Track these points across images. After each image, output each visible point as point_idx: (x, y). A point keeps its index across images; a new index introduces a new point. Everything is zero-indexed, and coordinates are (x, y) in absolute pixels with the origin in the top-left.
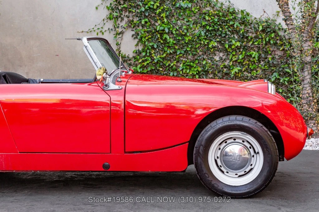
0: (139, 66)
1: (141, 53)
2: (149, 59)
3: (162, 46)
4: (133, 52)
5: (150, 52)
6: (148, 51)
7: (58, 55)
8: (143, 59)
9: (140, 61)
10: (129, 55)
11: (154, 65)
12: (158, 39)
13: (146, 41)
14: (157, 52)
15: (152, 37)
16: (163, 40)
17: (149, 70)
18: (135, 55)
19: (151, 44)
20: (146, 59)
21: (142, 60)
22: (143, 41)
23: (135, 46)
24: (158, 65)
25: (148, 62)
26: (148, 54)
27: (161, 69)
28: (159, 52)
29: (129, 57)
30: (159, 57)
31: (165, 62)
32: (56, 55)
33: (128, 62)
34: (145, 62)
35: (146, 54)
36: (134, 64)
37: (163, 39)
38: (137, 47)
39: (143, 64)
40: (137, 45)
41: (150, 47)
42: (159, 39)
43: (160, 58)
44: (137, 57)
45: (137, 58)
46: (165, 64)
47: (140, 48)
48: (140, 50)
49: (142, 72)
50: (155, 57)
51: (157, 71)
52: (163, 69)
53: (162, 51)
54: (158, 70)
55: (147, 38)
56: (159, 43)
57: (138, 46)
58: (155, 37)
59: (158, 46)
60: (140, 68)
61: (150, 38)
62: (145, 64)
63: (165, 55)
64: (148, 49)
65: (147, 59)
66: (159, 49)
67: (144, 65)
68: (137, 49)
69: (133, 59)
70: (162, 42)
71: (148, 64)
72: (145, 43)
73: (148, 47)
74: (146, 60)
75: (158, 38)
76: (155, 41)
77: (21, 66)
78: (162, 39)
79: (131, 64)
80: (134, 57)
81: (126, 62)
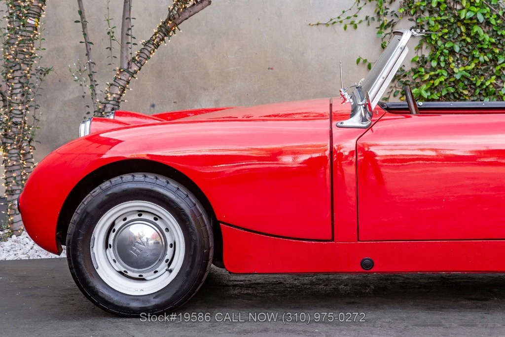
0: (424, 87)
1: (426, 62)
2: (444, 74)
3: (469, 49)
4: (413, 61)
5: (445, 61)
6: (442, 58)
7: (272, 69)
8: (432, 73)
9: (427, 77)
10: (404, 66)
11: (452, 84)
12: (461, 35)
13: (437, 39)
14: (457, 60)
15: (449, 33)
16: (471, 38)
17: (443, 94)
18: (414, 66)
19: (447, 45)
20: (438, 74)
21: (430, 76)
22: (432, 39)
23: (415, 49)
24: (461, 84)
25: (442, 79)
26: (443, 65)
27: (466, 92)
28: (461, 60)
29: (404, 70)
30: (463, 68)
31: (475, 79)
32: (269, 69)
33: (402, 80)
34: (434, 80)
35: (439, 64)
36: (413, 83)
37: (472, 34)
38: (420, 51)
39: (432, 82)
40: (419, 47)
41: (446, 51)
42: (464, 34)
43: (465, 70)
44: (420, 70)
45: (419, 72)
46: (474, 82)
47: (426, 53)
48: (426, 56)
49: (430, 98)
50: (456, 70)
51: (457, 96)
52: (469, 91)
53: (467, 57)
54: (461, 95)
55: (440, 34)
56: (463, 42)
57: (422, 48)
58: (455, 31)
59: (462, 49)
60: (426, 91)
61: (446, 34)
62: (437, 82)
63: (473, 65)
64: (441, 54)
65: (440, 74)
66: (460, 55)
67: (433, 84)
68: (420, 55)
69: (412, 74)
70: (469, 40)
71: (441, 83)
72: (436, 42)
73: (442, 50)
74: (438, 76)
75: (461, 32)
76: (454, 39)
77: (205, 89)
78: (468, 35)
79: (408, 83)
80: (415, 71)
81: (400, 79)
